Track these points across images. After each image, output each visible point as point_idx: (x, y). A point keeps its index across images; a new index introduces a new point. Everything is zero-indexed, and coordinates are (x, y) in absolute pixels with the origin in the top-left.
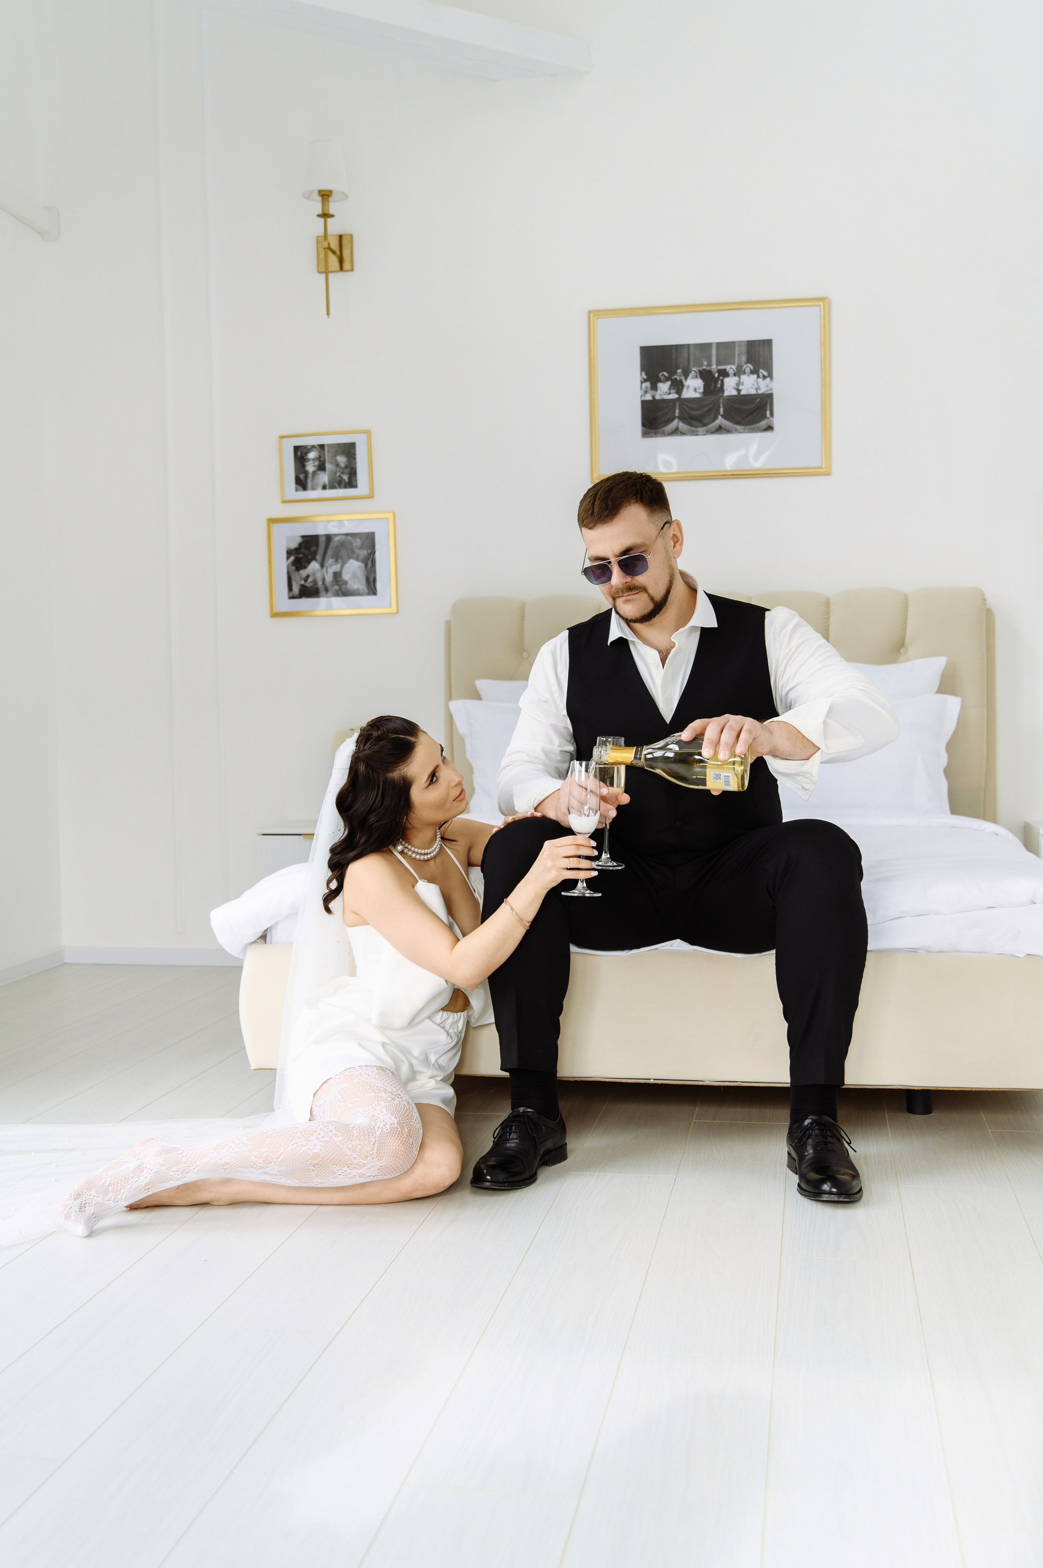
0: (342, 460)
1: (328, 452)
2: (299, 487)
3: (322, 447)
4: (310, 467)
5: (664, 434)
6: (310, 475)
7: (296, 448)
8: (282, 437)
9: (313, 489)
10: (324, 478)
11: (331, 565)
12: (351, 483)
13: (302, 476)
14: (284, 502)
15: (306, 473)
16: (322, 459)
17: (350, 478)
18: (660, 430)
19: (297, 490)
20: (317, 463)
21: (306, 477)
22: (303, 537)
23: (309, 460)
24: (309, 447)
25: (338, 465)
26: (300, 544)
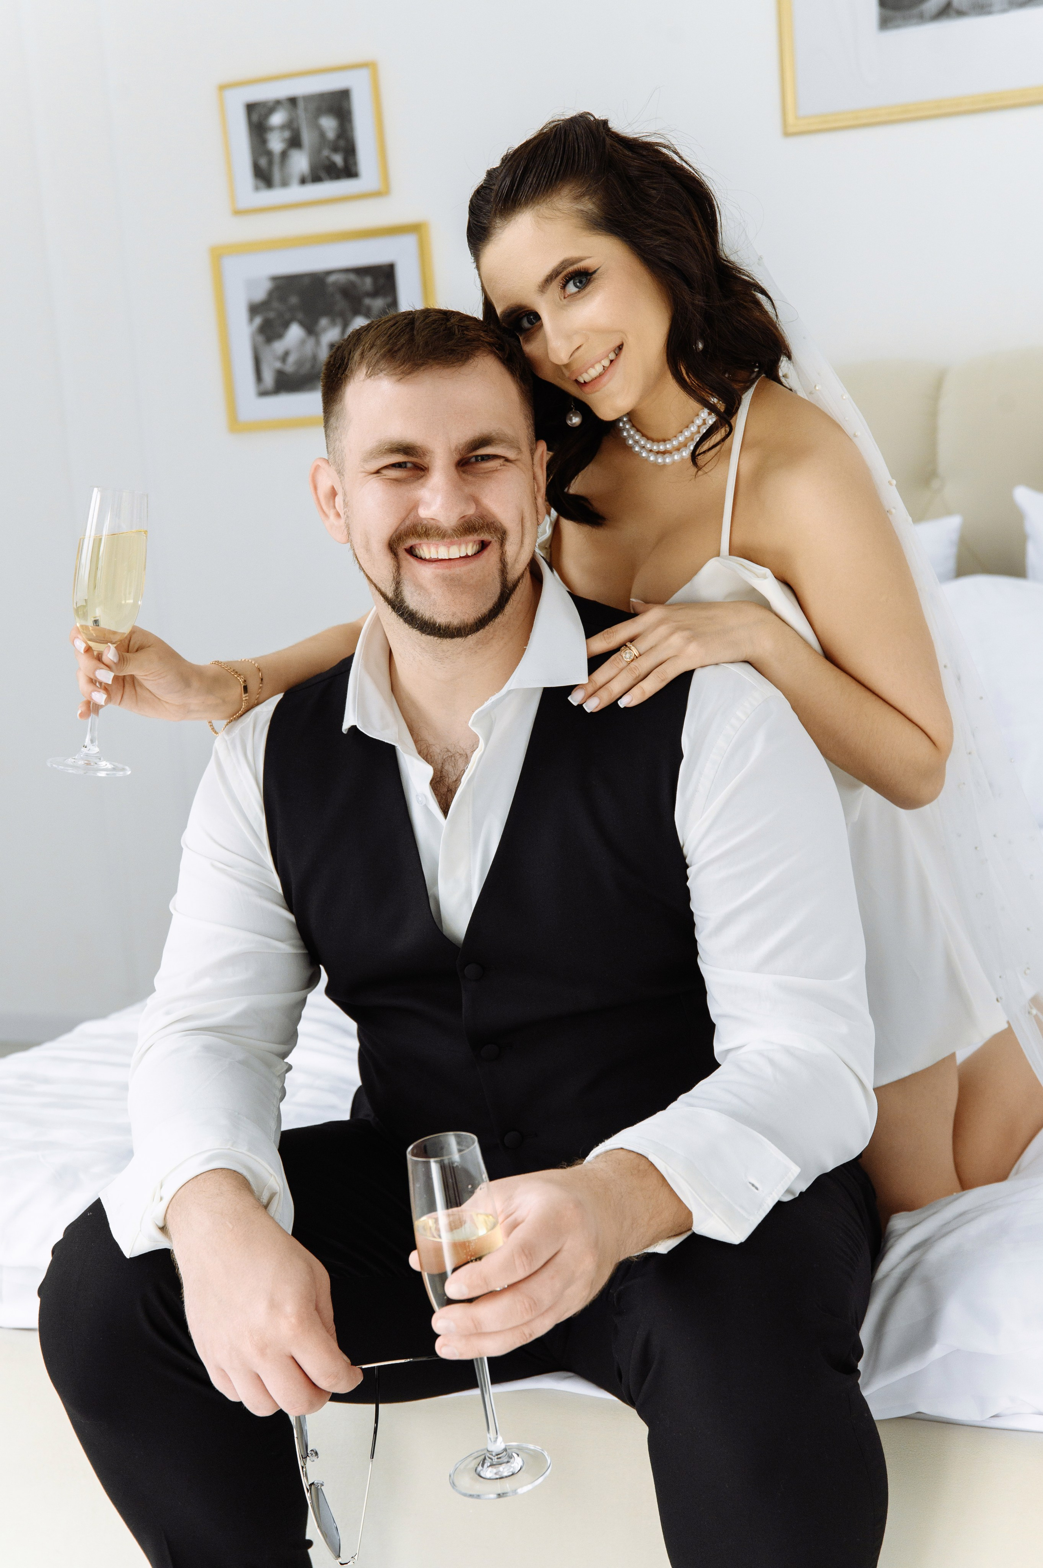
0: (329, 124)
1: (306, 109)
2: (261, 184)
3: (293, 101)
4: (276, 143)
5: (922, 19)
6: (277, 159)
7: (251, 108)
8: (223, 88)
9: (285, 184)
10: (300, 162)
11: (325, 330)
12: (349, 171)
13: (263, 162)
14: (238, 213)
15: (269, 154)
16: (295, 126)
17: (346, 160)
18: (915, 11)
19: (257, 188)
20: (287, 134)
21: (270, 163)
22: (275, 279)
23: (271, 129)
24: (271, 104)
25: (322, 135)
26: (271, 294)
